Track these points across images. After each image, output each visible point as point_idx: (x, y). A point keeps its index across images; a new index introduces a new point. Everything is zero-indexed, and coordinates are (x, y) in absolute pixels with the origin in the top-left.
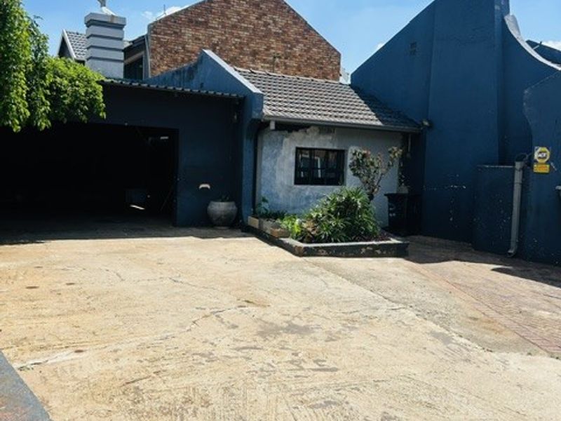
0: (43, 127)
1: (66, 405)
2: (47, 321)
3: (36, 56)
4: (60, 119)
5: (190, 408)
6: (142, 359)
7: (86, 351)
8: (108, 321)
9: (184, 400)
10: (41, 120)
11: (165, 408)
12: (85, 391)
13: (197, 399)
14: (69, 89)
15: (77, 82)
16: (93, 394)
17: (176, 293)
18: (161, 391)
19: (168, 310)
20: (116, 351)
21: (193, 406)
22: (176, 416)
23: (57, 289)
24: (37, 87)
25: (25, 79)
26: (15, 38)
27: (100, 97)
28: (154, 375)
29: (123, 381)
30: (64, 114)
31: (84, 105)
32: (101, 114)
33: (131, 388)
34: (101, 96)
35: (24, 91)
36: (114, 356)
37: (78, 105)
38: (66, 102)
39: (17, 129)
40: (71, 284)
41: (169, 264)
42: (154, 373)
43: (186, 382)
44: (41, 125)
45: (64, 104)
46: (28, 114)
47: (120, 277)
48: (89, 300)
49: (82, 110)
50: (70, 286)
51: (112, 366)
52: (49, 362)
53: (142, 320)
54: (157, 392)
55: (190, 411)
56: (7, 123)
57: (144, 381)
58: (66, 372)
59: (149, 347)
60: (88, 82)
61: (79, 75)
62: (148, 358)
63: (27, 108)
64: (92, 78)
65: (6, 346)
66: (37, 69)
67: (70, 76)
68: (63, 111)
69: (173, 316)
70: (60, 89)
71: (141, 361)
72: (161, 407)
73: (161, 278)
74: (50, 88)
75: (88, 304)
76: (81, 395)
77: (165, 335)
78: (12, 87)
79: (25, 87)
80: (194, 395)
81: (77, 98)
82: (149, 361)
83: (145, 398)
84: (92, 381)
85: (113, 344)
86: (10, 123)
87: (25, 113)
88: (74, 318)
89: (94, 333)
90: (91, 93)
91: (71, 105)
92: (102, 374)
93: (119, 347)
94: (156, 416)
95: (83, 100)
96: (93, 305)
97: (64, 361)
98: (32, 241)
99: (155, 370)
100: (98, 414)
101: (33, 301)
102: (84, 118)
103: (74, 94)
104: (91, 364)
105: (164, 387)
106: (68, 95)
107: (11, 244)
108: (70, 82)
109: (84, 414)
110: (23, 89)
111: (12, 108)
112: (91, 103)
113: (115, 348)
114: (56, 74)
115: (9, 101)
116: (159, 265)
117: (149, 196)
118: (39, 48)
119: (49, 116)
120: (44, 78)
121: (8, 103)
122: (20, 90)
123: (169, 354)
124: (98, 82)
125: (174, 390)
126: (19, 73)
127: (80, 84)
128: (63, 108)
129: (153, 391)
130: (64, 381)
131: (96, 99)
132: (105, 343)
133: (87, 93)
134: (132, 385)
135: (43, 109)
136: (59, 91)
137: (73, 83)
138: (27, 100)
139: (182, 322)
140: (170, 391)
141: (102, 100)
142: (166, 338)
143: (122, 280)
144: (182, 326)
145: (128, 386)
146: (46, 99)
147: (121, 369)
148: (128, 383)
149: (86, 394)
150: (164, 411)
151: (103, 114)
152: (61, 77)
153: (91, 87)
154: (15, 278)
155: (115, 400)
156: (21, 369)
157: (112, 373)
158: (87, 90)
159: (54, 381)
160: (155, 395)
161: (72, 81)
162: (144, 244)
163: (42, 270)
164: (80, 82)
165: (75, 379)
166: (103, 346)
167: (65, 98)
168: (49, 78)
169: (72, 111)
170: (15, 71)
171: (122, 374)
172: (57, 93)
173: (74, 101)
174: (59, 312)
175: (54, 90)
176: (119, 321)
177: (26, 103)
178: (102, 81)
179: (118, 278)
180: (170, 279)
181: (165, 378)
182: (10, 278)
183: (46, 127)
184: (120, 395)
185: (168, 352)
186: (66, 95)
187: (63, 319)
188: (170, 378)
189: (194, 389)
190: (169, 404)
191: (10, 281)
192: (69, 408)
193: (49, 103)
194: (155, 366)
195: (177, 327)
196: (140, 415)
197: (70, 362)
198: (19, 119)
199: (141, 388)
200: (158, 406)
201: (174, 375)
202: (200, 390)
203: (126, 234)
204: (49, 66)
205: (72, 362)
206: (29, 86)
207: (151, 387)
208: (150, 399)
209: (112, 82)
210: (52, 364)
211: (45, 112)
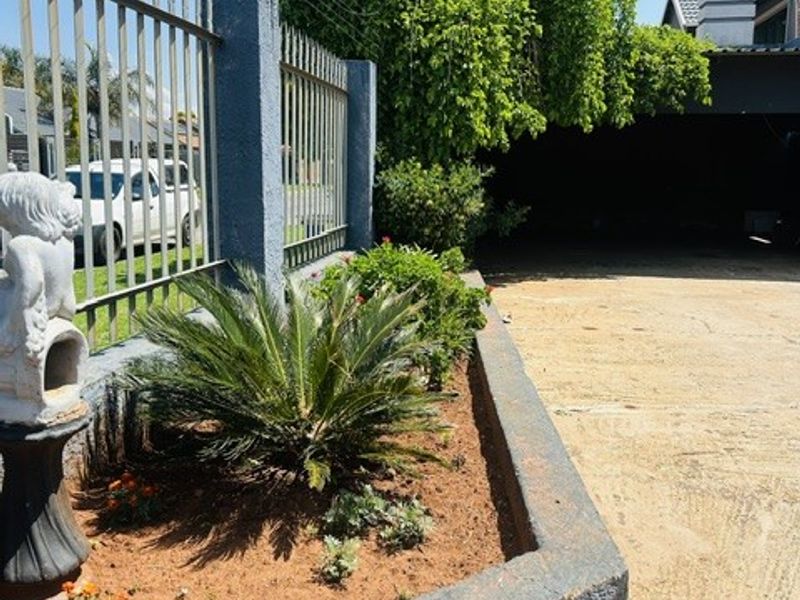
0: (622, 124)
1: (600, 460)
2: (599, 367)
3: (619, 27)
4: (647, 111)
5: (765, 499)
6: (712, 430)
7: (639, 408)
8: (676, 379)
9: (758, 488)
10: (620, 115)
11: (728, 491)
12: (628, 452)
13: (779, 492)
14: (662, 69)
15: (673, 57)
16: (635, 456)
17: (788, 357)
18: (728, 472)
19: (768, 378)
20: (678, 415)
21: (769, 498)
22: (742, 503)
23: (620, 333)
24: (618, 71)
25: (603, 60)
26: (593, 7)
27: (705, 76)
28: (725, 452)
29: (679, 451)
30: (652, 105)
31: (680, 89)
32: (705, 101)
33: (688, 460)
34: (707, 72)
35: (601, 78)
36: (675, 419)
37: (672, 89)
38: (657, 86)
39: (588, 128)
40: (640, 329)
41: (787, 318)
42: (725, 449)
43: (768, 468)
44: (620, 121)
45: (653, 90)
46: (605, 108)
47: (708, 328)
48: (658, 351)
49: (677, 97)
50: (637, 332)
51: (669, 430)
52: (591, 411)
53: (724, 384)
54: (722, 471)
55: (765, 503)
56: (575, 122)
57: (708, 456)
58: (609, 426)
59: (726, 419)
60: (689, 55)
61: (677, 47)
62: (721, 430)
63: (604, 101)
64: (695, 49)
65: (546, 387)
66: (621, 46)
67: (665, 49)
68: (651, 101)
69: (774, 386)
70: (649, 69)
71: (709, 432)
72: (723, 488)
73: (770, 335)
74: (636, 70)
75: (657, 355)
76: (621, 454)
77: (755, 407)
78: (585, 73)
79: (602, 71)
80: (776, 486)
81: (671, 79)
82: (721, 434)
83: (703, 474)
84: (637, 442)
85: (677, 407)
86: (581, 120)
87: (600, 108)
88: (634, 369)
89: (655, 390)
90: (692, 71)
91: (662, 92)
92: (653, 437)
93: (684, 411)
94: (714, 497)
95: (680, 82)
96: (662, 356)
97: (609, 413)
98: (603, 276)
99: (727, 446)
100: (637, 478)
101: (588, 343)
102: (680, 107)
103: (668, 75)
104: (642, 424)
105: (733, 468)
106: (660, 76)
107: (576, 278)
108: (664, 58)
109: (620, 474)
110: (599, 74)
111: (584, 102)
112: (690, 85)
113: (678, 410)
114: (645, 49)
115: (580, 92)
116: (772, 319)
117: (779, 222)
118: (624, 16)
119: (631, 108)
120: (628, 57)
121: (579, 96)
122: (595, 76)
123: (752, 431)
124: (703, 54)
125: (748, 474)
126: (596, 53)
127: (678, 60)
128: (651, 97)
129: (716, 470)
130: (604, 435)
131: (698, 79)
132: (666, 403)
133: (686, 72)
134: (690, 457)
135: (624, 101)
136: (647, 73)
137: (668, 59)
138: (604, 89)
139: (784, 395)
140: (742, 474)
141: (708, 80)
142: (754, 412)
143: (710, 332)
144: (783, 400)
145: (683, 456)
146: (629, 85)
147: (679, 435)
148: (686, 454)
149: (628, 455)
150: (726, 494)
151: (708, 101)
152: (651, 52)
153: (693, 62)
154: (573, 316)
155: (663, 469)
156: (558, 413)
157: (667, 439)
158: (687, 67)
159: (593, 433)
160: (719, 474)
161: (666, 56)
162: (756, 289)
163: (607, 310)
164: (677, 57)
165: (618, 435)
166: (663, 406)
167: (654, 82)
168: (635, 55)
169: (663, 100)
170: (590, 51)
171: (679, 442)
172: (645, 75)
173: (667, 85)
174: (616, 359)
175: (641, 73)
176: (694, 381)
177: (603, 94)
178: (710, 51)
179: (705, 328)
180: (784, 337)
181: (738, 458)
182: (567, 315)
183: (626, 124)
184: (670, 464)
185: (752, 428)
186: (656, 78)
187: (620, 368)
188: (745, 459)
189: (778, 479)
190: (736, 488)
191: (566, 319)
192: (603, 464)
193: (632, 91)
194: (728, 442)
195: (776, 400)
196: (690, 490)
197: (615, 416)
198: (592, 115)
199: (700, 462)
200: (719, 487)
201: (752, 458)
202: (787, 482)
203: (732, 274)
204: (636, 40)
205: (620, 417)
206: (607, 71)
207: (716, 465)
208: (711, 478)
209: (725, 51)
210: (596, 414)
211: (626, 103)
